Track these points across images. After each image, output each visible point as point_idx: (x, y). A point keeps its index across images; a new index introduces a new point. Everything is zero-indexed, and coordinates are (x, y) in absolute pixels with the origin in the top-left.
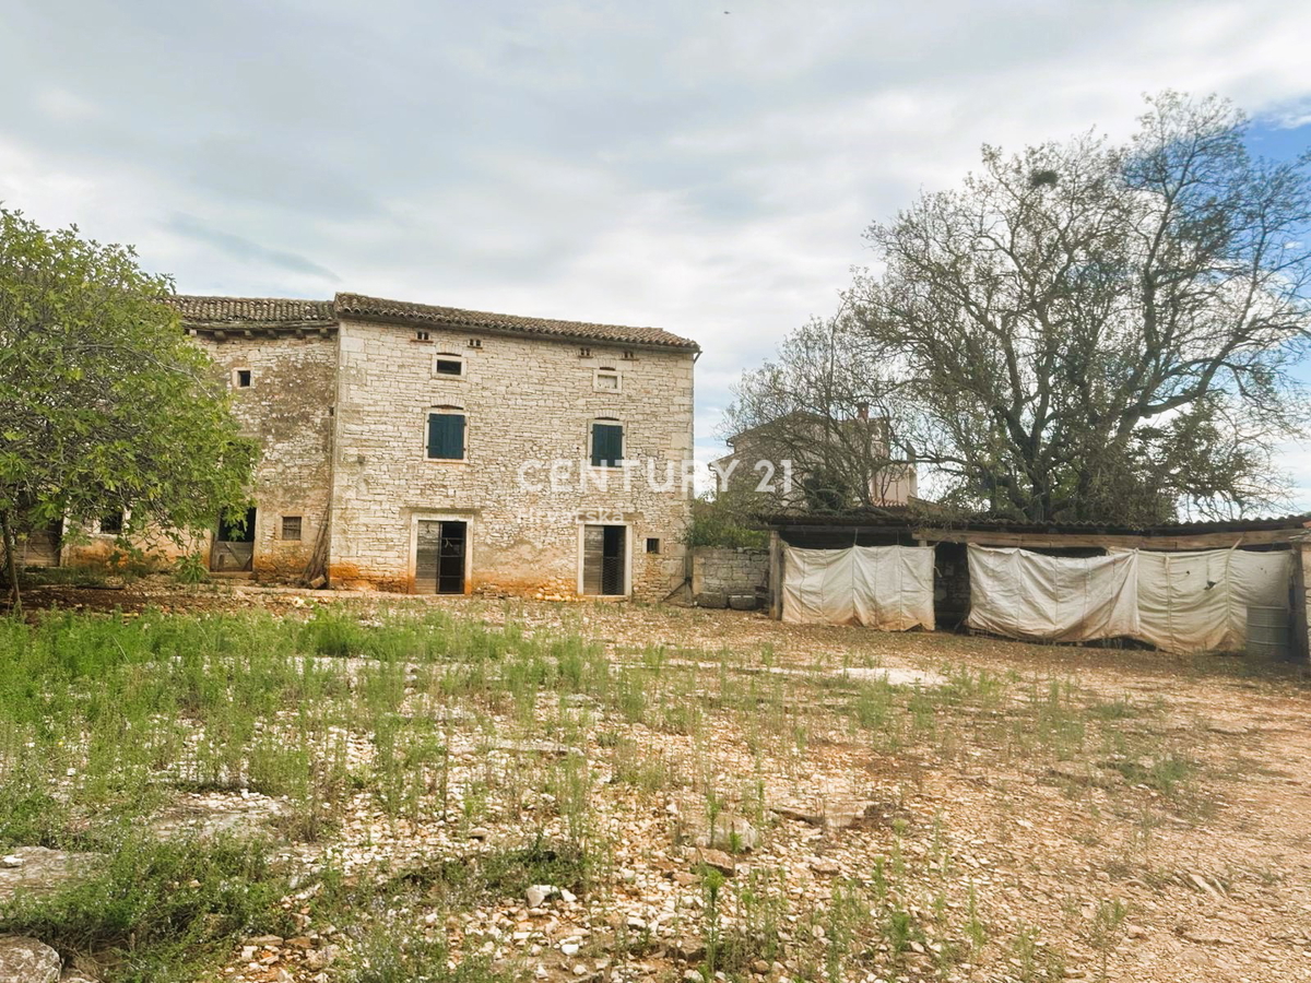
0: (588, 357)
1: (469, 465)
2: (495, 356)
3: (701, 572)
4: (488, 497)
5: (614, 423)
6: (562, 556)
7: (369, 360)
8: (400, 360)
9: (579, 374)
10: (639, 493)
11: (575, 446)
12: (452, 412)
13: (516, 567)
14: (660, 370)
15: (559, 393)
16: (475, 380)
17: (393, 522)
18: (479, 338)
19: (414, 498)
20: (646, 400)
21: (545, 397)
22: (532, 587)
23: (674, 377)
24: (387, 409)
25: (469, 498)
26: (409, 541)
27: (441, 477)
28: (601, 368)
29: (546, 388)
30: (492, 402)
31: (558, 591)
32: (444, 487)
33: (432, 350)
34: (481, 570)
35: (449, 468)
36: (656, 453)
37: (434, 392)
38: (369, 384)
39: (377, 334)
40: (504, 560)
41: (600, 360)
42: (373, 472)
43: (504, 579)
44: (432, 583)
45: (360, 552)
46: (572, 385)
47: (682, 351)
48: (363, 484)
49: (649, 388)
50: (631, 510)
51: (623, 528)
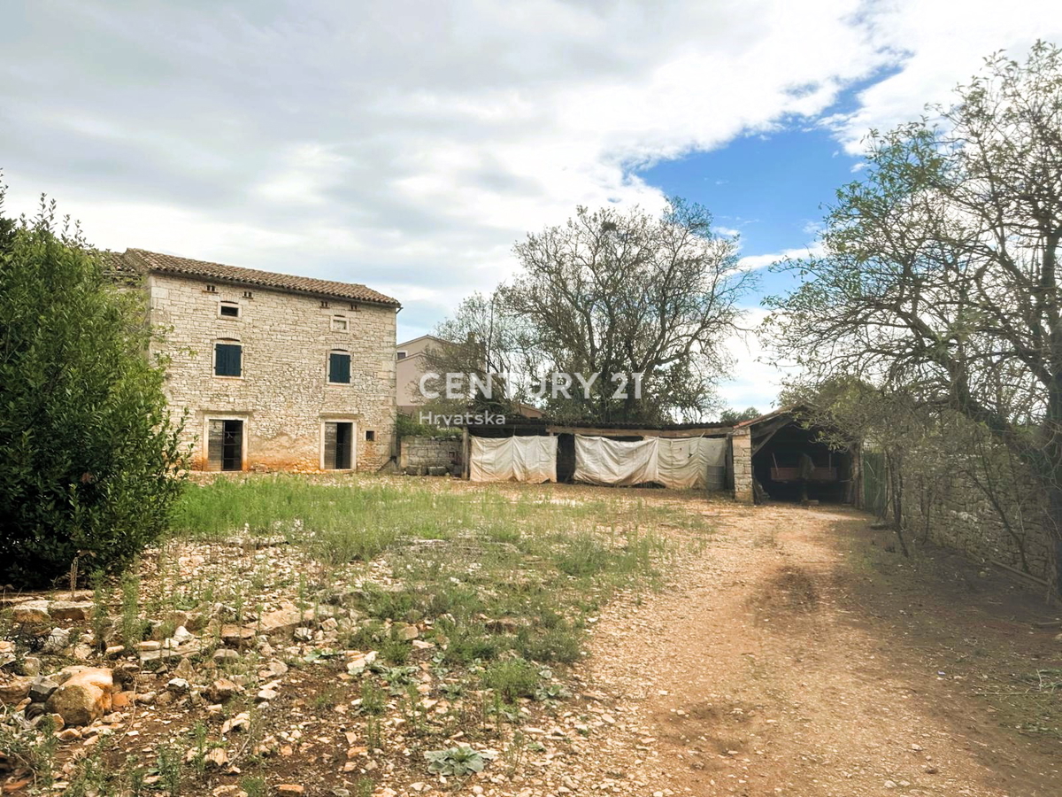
0: (327, 308)
1: (244, 381)
2: (262, 304)
3: (406, 453)
4: (258, 403)
5: (345, 353)
6: (310, 443)
7: (172, 305)
8: (195, 306)
9: (320, 319)
10: (361, 401)
11: (318, 368)
12: (232, 343)
13: (278, 451)
14: (375, 318)
15: (307, 331)
16: (248, 321)
17: (190, 420)
18: (250, 291)
19: (206, 405)
20: (365, 338)
21: (297, 334)
22: (289, 465)
23: (384, 323)
24: (186, 340)
25: (244, 403)
26: (202, 434)
27: (224, 389)
28: (335, 316)
29: (298, 328)
30: (260, 336)
31: (307, 467)
32: (227, 396)
33: (218, 299)
34: (253, 454)
35: (230, 383)
36: (372, 374)
37: (219, 328)
38: (172, 321)
39: (178, 286)
40: (270, 447)
41: (334, 310)
42: (176, 385)
43: (269, 460)
44: (218, 464)
46: (315, 326)
47: (389, 306)
48: (169, 394)
49: (368, 330)
50: (356, 412)
51: (351, 424)
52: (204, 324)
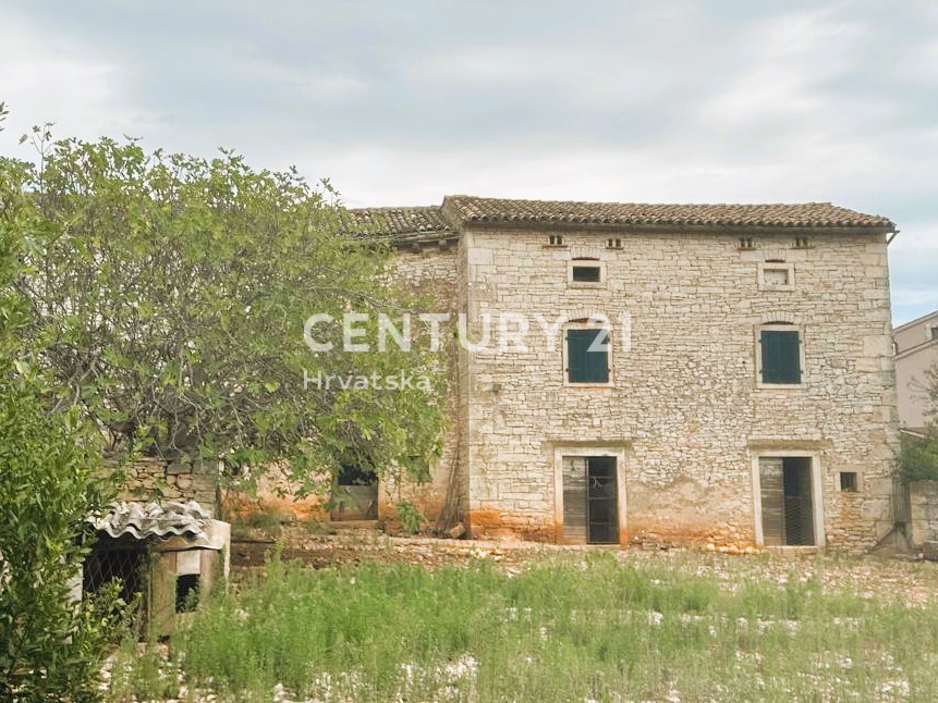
0: (750, 248)
1: (614, 389)
2: (638, 257)
3: (922, 515)
4: (640, 426)
5: (788, 328)
6: (734, 497)
7: (498, 273)
8: (533, 270)
9: (740, 270)
10: (825, 415)
11: (741, 360)
13: (679, 511)
14: (844, 258)
15: (716, 295)
16: (616, 287)
17: (534, 459)
18: (618, 237)
19: (557, 431)
20: (826, 296)
21: (700, 301)
22: (702, 536)
23: (863, 265)
25: (618, 427)
26: (553, 481)
27: (584, 405)
28: (767, 261)
29: (700, 290)
30: (638, 312)
31: (730, 540)
32: (589, 416)
33: (567, 255)
34: (637, 515)
35: (592, 392)
36: (844, 363)
37: (571, 304)
38: (500, 300)
39: (506, 242)
40: (664, 503)
41: (764, 251)
42: (509, 402)
43: (664, 528)
44: (581, 531)
45: (501, 495)
46: (732, 285)
47: (869, 232)
48: (500, 417)
49: (830, 281)
50: (817, 437)
51: (808, 460)
52: (548, 299)
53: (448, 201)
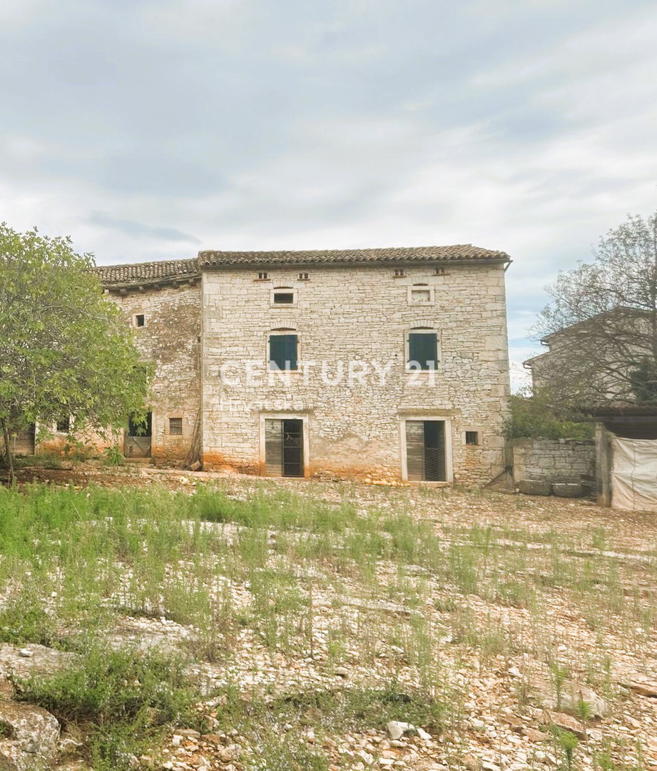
0: (402, 276)
2: (320, 285)
3: (522, 462)
4: (319, 399)
5: (429, 332)
6: (386, 447)
7: (224, 299)
8: (246, 297)
9: (394, 292)
10: (456, 391)
11: (394, 354)
12: (287, 333)
13: (346, 456)
14: (471, 281)
15: (376, 309)
16: (305, 306)
17: (246, 421)
18: (306, 272)
20: (458, 309)
21: (365, 314)
22: (362, 473)
23: (486, 286)
24: (238, 334)
25: (304, 400)
26: (258, 435)
27: (281, 385)
28: (414, 285)
29: (365, 306)
30: (319, 322)
31: (384, 476)
32: (283, 392)
33: (270, 286)
34: (317, 458)
36: (470, 355)
37: (273, 318)
38: (224, 317)
39: (229, 279)
40: (336, 451)
41: (412, 278)
43: (336, 467)
44: (278, 468)
45: (224, 444)
46: (388, 302)
47: (492, 262)
48: (223, 393)
49: (461, 298)
50: (449, 407)
51: (442, 423)
52: (257, 316)
53: (202, 254)
